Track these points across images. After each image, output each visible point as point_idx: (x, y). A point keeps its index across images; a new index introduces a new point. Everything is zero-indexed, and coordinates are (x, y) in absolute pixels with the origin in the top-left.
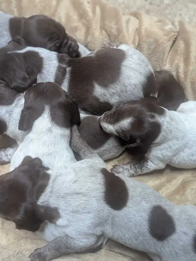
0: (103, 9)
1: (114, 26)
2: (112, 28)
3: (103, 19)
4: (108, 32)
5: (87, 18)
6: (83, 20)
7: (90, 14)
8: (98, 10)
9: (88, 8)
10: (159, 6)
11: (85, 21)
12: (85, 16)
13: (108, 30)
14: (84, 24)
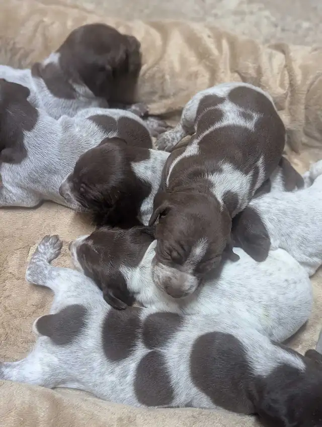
0: (233, 43)
1: (251, 65)
2: (248, 68)
3: (234, 56)
4: (243, 75)
5: (211, 57)
6: (204, 61)
7: (215, 52)
8: (225, 44)
9: (211, 44)
10: (295, 32)
11: (208, 63)
12: (207, 56)
13: (244, 71)
14: (207, 67)
